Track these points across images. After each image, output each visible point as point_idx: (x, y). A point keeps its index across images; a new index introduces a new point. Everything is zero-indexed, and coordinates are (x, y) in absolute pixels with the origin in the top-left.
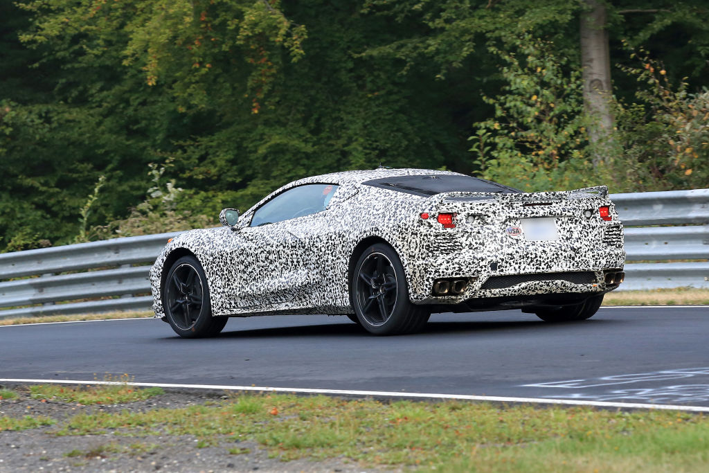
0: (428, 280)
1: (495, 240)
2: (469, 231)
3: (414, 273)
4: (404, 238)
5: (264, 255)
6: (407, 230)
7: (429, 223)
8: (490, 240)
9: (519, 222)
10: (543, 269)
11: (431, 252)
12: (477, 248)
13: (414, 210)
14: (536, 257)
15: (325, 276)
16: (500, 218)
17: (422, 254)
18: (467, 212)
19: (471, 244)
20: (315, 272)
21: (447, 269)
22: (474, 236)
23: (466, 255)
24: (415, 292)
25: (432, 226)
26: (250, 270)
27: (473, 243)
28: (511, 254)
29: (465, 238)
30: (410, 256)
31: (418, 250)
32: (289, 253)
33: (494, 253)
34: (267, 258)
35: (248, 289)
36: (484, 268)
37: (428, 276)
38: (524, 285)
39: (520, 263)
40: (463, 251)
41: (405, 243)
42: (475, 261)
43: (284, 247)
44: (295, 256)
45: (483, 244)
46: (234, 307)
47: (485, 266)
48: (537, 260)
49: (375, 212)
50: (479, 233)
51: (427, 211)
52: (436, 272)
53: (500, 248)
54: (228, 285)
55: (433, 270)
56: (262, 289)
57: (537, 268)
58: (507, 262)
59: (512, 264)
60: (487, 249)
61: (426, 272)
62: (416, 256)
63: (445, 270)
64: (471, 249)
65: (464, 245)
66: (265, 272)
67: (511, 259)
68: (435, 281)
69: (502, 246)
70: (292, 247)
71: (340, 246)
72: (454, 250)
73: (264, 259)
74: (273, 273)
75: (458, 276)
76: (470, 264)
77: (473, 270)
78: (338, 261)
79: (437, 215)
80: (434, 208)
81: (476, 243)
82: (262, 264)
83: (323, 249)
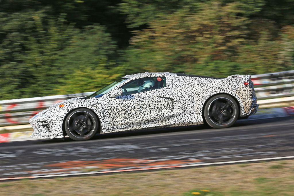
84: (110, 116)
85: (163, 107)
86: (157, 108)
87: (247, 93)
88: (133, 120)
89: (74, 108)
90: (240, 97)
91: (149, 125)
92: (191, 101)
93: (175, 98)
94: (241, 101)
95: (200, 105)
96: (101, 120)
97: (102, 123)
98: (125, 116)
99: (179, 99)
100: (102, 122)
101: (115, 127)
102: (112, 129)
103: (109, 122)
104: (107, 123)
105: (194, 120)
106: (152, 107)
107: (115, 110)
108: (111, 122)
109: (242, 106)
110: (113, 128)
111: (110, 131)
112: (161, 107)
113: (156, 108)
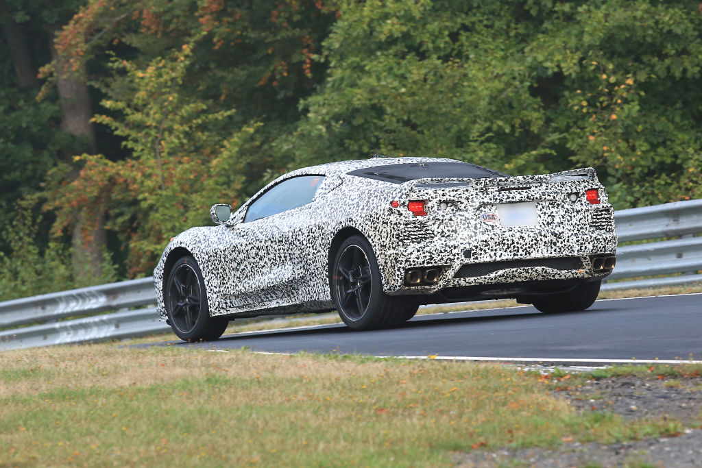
0: (399, 270)
1: (468, 227)
2: (441, 218)
3: (386, 263)
4: (375, 228)
5: (254, 251)
6: (378, 219)
7: (399, 211)
8: (463, 227)
9: (494, 208)
10: (521, 255)
11: (402, 240)
12: (449, 236)
13: (385, 198)
14: (513, 243)
15: (308, 270)
16: (474, 204)
17: (393, 243)
18: (438, 199)
19: (443, 232)
20: (299, 267)
21: (418, 258)
22: (446, 224)
23: (438, 243)
24: (388, 283)
25: (401, 215)
26: (242, 267)
27: (445, 231)
28: (486, 241)
29: (436, 226)
30: (382, 246)
31: (388, 239)
32: (277, 248)
33: (467, 241)
34: (257, 254)
35: (241, 287)
36: (457, 256)
37: (399, 265)
38: (500, 272)
39: (496, 250)
40: (435, 239)
41: (377, 233)
42: (447, 249)
43: (272, 242)
44: (282, 251)
45: (455, 231)
46: (230, 307)
47: (458, 254)
48: (514, 247)
49: (351, 202)
50: (451, 220)
51: (397, 199)
52: (406, 261)
53: (473, 234)
54: (224, 284)
55: (404, 260)
56: (254, 286)
57: (515, 255)
58: (481, 249)
59: (487, 251)
60: (460, 236)
61: (397, 262)
62: (387, 246)
63: (416, 260)
64: (443, 236)
65: (436, 233)
66: (256, 269)
67: (486, 246)
68: (407, 271)
69: (475, 233)
70: (279, 241)
71: (320, 239)
72: (426, 239)
73: (254, 255)
74: (263, 270)
75: (430, 265)
76: (441, 252)
77: (445, 259)
78: (319, 254)
79: (407, 203)
80: (404, 196)
81: (449, 231)
82: (252, 260)
83: (305, 243)
84: (218, 273)
85: (288, 258)
86: (280, 257)
87: (389, 231)
88: (247, 286)
89: (173, 248)
90: (376, 240)
91: (275, 301)
92: (311, 245)
93: (291, 234)
94: (378, 252)
95: (323, 257)
96: (206, 283)
97: (208, 290)
98: (238, 274)
99: (294, 237)
100: (207, 288)
101: (228, 301)
102: (224, 306)
103: (217, 290)
104: (215, 290)
105: (321, 297)
106: (272, 256)
107: (223, 260)
108: (221, 289)
109: (381, 267)
110: (226, 303)
111: (222, 311)
112: (285, 257)
113: (278, 259)
